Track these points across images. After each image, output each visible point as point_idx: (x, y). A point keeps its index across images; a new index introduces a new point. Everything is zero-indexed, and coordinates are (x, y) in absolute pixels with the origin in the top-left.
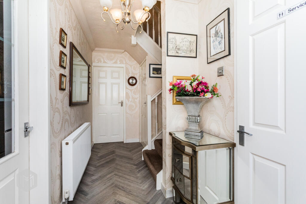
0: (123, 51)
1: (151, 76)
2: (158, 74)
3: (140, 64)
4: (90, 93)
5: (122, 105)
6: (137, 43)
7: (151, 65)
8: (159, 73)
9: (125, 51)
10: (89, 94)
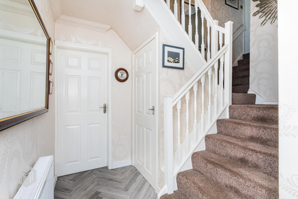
0: (109, 27)
1: (165, 65)
2: (175, 62)
3: (132, 51)
4: (50, 92)
5: (105, 111)
6: (144, 5)
7: (166, 47)
8: (177, 61)
9: (111, 28)
10: (48, 93)
